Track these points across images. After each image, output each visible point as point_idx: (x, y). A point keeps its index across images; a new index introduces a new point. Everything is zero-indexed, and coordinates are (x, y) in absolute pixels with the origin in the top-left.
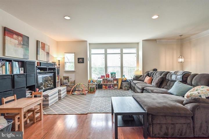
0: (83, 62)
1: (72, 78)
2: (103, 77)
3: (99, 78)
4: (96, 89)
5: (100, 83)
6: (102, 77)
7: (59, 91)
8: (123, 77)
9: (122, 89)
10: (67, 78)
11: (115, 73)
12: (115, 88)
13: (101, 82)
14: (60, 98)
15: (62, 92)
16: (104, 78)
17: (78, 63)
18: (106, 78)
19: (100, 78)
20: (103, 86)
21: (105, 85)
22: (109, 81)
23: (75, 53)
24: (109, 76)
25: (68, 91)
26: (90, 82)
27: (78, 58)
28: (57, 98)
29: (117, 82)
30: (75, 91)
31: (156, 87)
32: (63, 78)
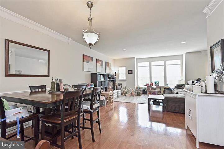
0: (132, 73)
1: (124, 84)
3: (144, 86)
4: (142, 94)
6: (147, 85)
7: (118, 92)
8: (167, 85)
10: (120, 85)
11: (159, 82)
13: (146, 89)
14: (118, 96)
15: (119, 93)
16: (148, 86)
17: (128, 74)
18: (151, 85)
21: (149, 91)
22: (153, 88)
23: (126, 67)
24: (153, 84)
25: (122, 94)
26: (137, 88)
27: (128, 71)
28: (117, 95)
29: (160, 89)
30: (126, 94)
32: (118, 85)
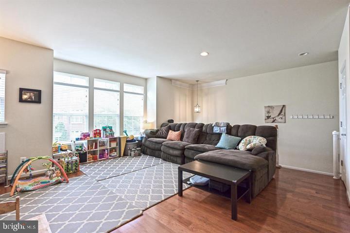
2: (87, 136)
3: (77, 139)
5: (81, 150)
9: (127, 155)
11: (111, 128)
12: (113, 155)
13: (84, 148)
16: (89, 139)
17: (21, 101)
18: (95, 137)
19: (81, 139)
20: (88, 156)
21: (91, 153)
22: (101, 143)
23: (7, 73)
24: (99, 134)
27: (21, 89)
31: (193, 144)
